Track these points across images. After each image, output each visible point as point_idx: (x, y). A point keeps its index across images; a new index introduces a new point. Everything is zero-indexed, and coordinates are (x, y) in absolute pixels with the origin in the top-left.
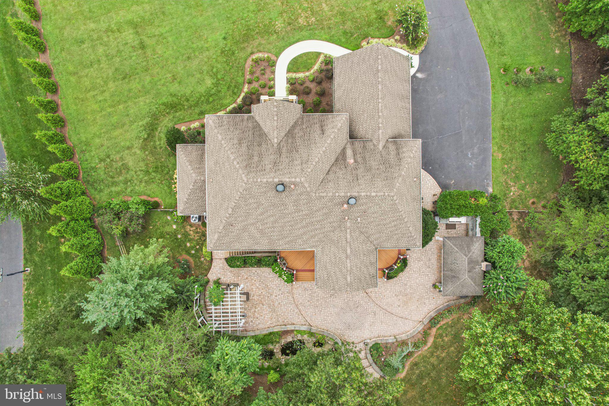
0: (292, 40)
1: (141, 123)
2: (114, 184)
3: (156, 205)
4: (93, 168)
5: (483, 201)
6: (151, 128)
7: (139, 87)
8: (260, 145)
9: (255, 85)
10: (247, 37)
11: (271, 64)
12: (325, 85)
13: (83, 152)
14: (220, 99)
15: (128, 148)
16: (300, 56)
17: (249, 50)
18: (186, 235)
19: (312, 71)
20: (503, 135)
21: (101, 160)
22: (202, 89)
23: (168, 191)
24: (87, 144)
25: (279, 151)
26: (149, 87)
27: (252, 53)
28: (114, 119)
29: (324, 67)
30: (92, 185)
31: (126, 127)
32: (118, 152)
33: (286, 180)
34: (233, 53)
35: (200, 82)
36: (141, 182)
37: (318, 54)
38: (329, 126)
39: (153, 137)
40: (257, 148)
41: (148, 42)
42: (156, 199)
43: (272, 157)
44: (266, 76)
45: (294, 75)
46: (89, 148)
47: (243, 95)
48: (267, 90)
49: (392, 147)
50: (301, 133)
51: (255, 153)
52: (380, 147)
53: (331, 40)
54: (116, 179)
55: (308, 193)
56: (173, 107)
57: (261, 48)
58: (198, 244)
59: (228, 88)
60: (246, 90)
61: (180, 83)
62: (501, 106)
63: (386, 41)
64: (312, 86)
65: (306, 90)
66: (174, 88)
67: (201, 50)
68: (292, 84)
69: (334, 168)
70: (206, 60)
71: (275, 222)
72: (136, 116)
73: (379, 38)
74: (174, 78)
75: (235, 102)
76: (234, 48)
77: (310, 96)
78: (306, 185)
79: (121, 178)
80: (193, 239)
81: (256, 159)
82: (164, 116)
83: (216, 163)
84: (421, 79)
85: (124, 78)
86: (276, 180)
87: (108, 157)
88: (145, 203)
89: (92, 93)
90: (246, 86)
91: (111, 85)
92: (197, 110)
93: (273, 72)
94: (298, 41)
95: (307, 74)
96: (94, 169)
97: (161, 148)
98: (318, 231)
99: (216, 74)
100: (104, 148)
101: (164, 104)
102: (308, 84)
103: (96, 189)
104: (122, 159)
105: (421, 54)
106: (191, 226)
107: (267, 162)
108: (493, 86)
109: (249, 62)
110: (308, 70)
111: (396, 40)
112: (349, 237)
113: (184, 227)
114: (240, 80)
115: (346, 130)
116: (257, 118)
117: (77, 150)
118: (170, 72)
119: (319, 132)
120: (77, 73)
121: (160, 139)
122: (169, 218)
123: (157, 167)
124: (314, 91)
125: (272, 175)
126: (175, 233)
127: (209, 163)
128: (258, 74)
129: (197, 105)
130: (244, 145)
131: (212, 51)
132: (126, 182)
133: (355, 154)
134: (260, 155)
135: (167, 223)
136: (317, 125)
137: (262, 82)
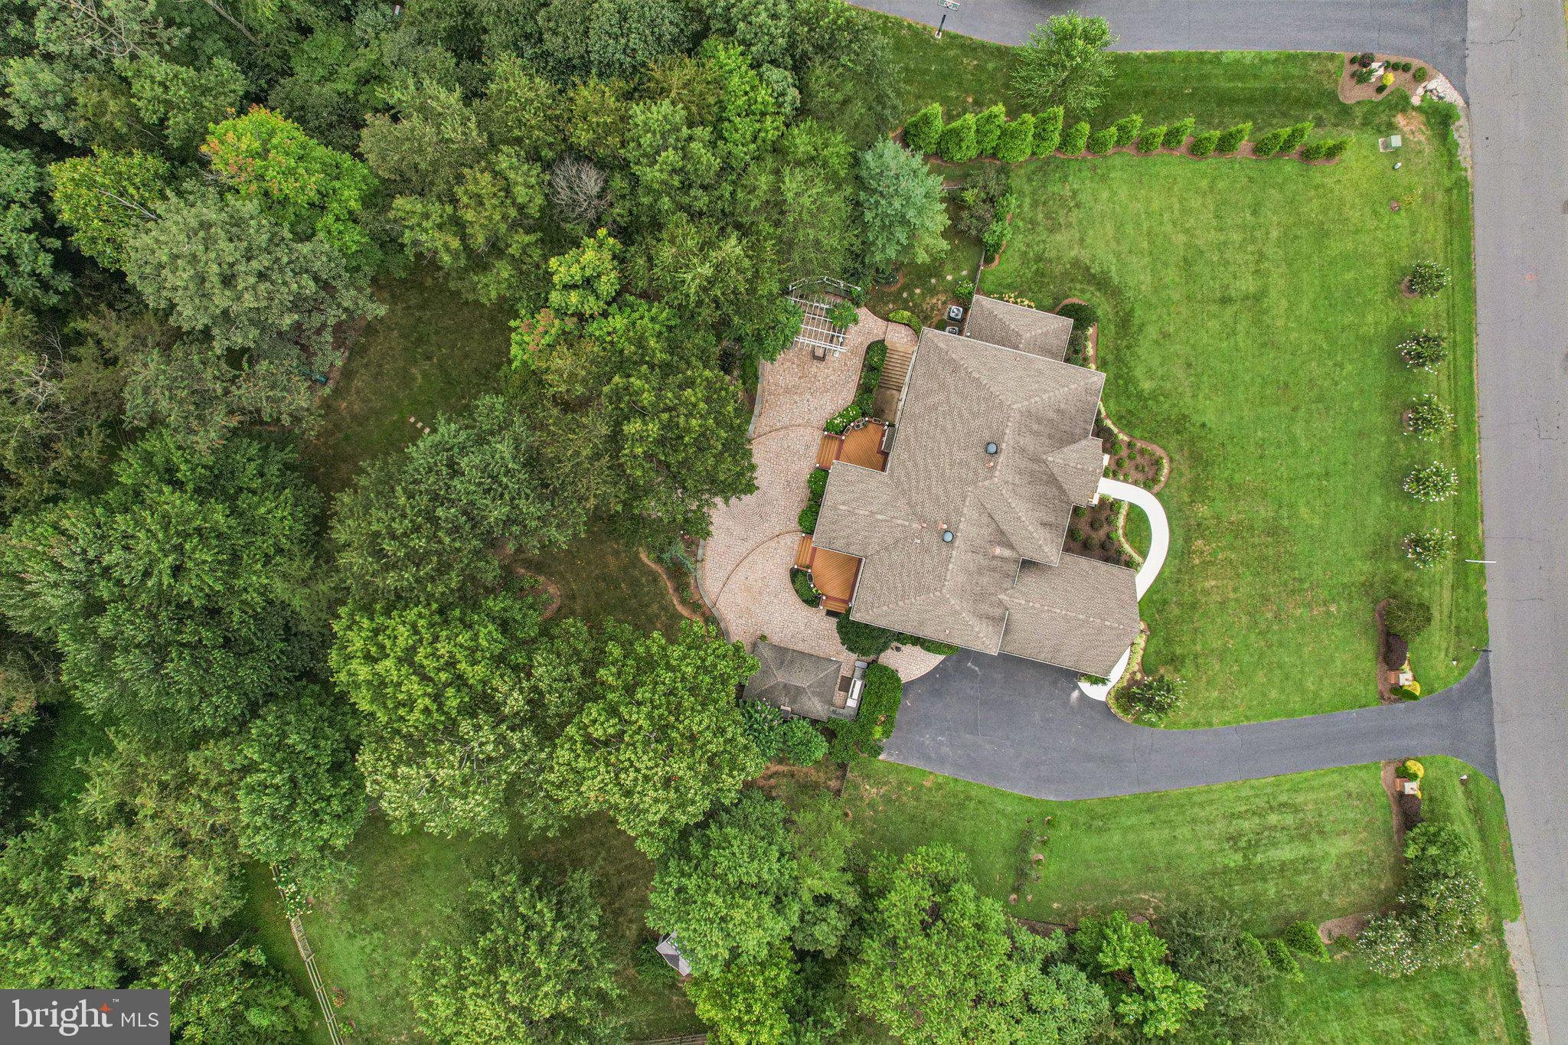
0: (1175, 522)
1: (1113, 268)
2: (1035, 204)
3: (989, 260)
4: (1066, 176)
5: (878, 732)
6: (1102, 283)
7: (1167, 280)
8: (1050, 437)
9: (1124, 452)
10: (1196, 458)
11: (1148, 484)
12: (1098, 551)
13: (1094, 168)
14: (1117, 396)
15: (1082, 240)
16: (1148, 528)
17: (1177, 457)
18: (932, 291)
19: (1123, 540)
20: (955, 796)
21: (1075, 193)
22: (1139, 372)
23: (1005, 282)
24: (1104, 178)
25: (1036, 459)
26: (1164, 295)
27: (1171, 460)
28: (1129, 229)
29: (1124, 558)
30: (1041, 169)
31: (1113, 244)
32: (1080, 222)
33: (1002, 459)
34: (1178, 432)
35: (1150, 374)
36: (1028, 245)
37: (1144, 555)
38: (1048, 536)
39: (1089, 283)
40: (1047, 431)
41: (1229, 311)
42: (996, 261)
43: (1032, 448)
44: (1133, 472)
45: (1123, 511)
46: (1097, 179)
47: (1116, 430)
48: (1113, 467)
49: (998, 612)
50: (1050, 495)
51: (1041, 428)
52: (1002, 596)
53: (1160, 578)
54: (1040, 208)
55: (975, 483)
56: (1124, 323)
57: (1174, 475)
58: (915, 305)
59: (1130, 412)
60: (1121, 436)
61: (1157, 342)
62: (1000, 805)
63: (1138, 658)
64: (1102, 533)
65: (1097, 525)
66: (1152, 332)
67: (1196, 387)
68: (1112, 504)
69: (994, 526)
70: (1180, 389)
71: (944, 430)
72: (1125, 265)
73: (1145, 650)
74: (1166, 336)
75: (1108, 416)
76: (1186, 436)
77: (1088, 528)
78: (987, 483)
79: (1041, 216)
80: (924, 299)
81: (1035, 427)
82: (1115, 306)
83: (1040, 372)
84: (1069, 695)
85: (1185, 260)
86: (1004, 446)
87: (1078, 206)
88: (997, 246)
89: (1177, 206)
90: (1126, 439)
91: (1182, 238)
92: (1110, 357)
93: (1135, 483)
94: (1172, 531)
95: (1120, 532)
96: (1064, 179)
97: (1070, 289)
98: (914, 483)
99: (1155, 399)
100: (1092, 203)
101: (1132, 310)
102: (1106, 529)
103: (1034, 173)
104: (1069, 225)
105: (1105, 705)
106: (944, 303)
107: (1028, 441)
108: (1030, 800)
109: (1159, 452)
110: (1125, 535)
111: (1134, 673)
112: (899, 522)
113: (945, 291)
114: (1137, 433)
115: (1037, 557)
116: (1084, 442)
117: (1098, 161)
118: (1177, 331)
119: (1046, 519)
120: (1211, 191)
121: (1083, 291)
122: (964, 273)
123: (1043, 275)
124: (1094, 535)
125: (1011, 442)
126: (940, 277)
127: (1042, 362)
128: (1139, 459)
129: (1119, 359)
130: (1054, 416)
131: (1188, 400)
132: (1033, 222)
133: (1002, 559)
134: (1037, 434)
135: (957, 269)
136: (1052, 520)
137: (1126, 464)
